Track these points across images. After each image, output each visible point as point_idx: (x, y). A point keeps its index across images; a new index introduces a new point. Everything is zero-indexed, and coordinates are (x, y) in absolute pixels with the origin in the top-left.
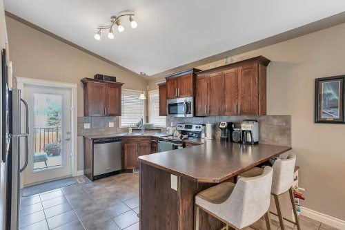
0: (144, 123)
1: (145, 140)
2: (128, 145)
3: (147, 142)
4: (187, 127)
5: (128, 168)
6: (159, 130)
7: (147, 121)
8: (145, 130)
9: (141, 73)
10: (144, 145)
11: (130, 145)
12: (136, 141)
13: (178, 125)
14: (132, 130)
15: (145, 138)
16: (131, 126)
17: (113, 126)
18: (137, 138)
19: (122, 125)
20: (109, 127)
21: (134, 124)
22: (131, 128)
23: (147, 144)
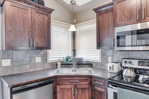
1: (83, 81)
2: (62, 87)
3: (87, 83)
4: (141, 64)
7: (74, 54)
8: (77, 64)
9: (71, 2)
10: (82, 87)
11: (63, 87)
12: (71, 82)
13: (124, 60)
14: (62, 64)
15: (83, 78)
16: (60, 61)
17: (40, 62)
18: (73, 78)
19: (50, 59)
20: (36, 62)
21: (62, 58)
22: (60, 63)
23: (87, 86)
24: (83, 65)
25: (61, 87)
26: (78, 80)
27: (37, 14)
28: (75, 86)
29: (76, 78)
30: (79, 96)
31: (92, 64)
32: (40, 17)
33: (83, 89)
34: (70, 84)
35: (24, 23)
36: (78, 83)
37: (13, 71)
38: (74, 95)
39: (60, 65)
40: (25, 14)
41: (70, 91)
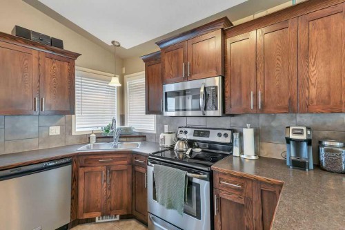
0: (118, 125)
1: (121, 159)
2: (87, 169)
3: (126, 162)
4: (197, 133)
5: (86, 216)
6: (143, 137)
7: (123, 122)
8: (120, 137)
9: (113, 42)
10: (119, 168)
11: (90, 169)
12: (103, 162)
13: (180, 129)
14: (97, 138)
15: (120, 156)
16: (94, 132)
17: (59, 133)
18: (105, 157)
19: (77, 130)
20: (50, 134)
21: (100, 128)
22: (94, 135)
23: (125, 167)
24: (132, 138)
25: (86, 171)
26: (112, 158)
27: (48, 61)
28: (108, 168)
29: (110, 156)
30: (112, 181)
31: (145, 137)
32: (55, 65)
33: (120, 172)
34: (100, 164)
35: (25, 74)
36: (112, 164)
37: (4, 149)
38: (105, 181)
39: (94, 139)
40: (26, 59)
41: (100, 175)
